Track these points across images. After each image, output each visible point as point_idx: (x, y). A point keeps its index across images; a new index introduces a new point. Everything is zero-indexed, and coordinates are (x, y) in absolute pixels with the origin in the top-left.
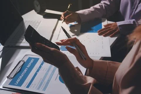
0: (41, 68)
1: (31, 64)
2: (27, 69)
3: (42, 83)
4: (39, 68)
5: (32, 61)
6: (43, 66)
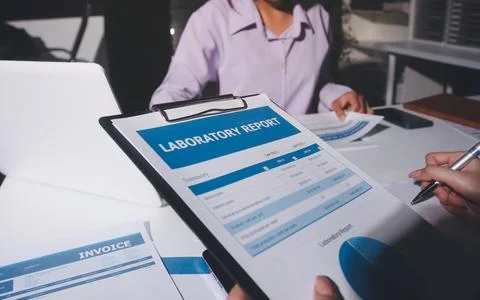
0: (286, 165)
1: (262, 127)
2: (236, 130)
4: (280, 158)
5: (269, 123)
6: (297, 163)
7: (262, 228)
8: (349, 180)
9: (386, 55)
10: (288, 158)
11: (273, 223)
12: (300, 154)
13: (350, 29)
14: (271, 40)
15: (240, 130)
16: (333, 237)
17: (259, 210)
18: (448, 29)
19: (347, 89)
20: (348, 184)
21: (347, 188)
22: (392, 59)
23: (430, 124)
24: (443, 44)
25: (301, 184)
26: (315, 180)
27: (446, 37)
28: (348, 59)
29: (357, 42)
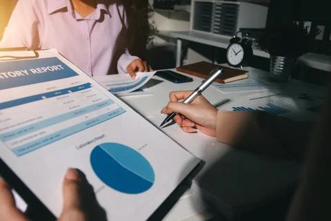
0: (63, 96)
1: (48, 70)
2: (26, 72)
3: (32, 128)
4: (58, 91)
5: (55, 68)
6: (71, 95)
7: (31, 137)
8: (109, 107)
9: (175, 40)
10: (64, 92)
11: (41, 133)
12: (75, 89)
13: (153, 22)
14: (78, 20)
15: (28, 71)
16: (89, 143)
17: (31, 125)
18: (213, 23)
19: (136, 58)
20: (108, 109)
21: (107, 112)
22: (179, 43)
23: (191, 80)
24: (210, 33)
25: (70, 108)
26: (83, 106)
27: (212, 29)
28: (152, 43)
29: (158, 31)
